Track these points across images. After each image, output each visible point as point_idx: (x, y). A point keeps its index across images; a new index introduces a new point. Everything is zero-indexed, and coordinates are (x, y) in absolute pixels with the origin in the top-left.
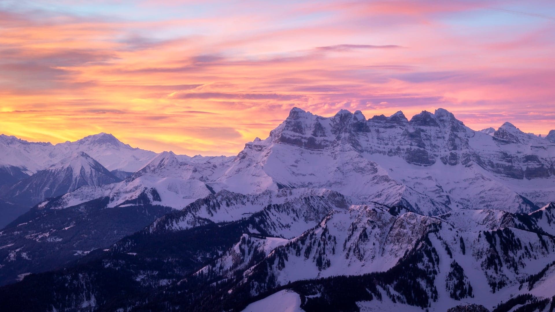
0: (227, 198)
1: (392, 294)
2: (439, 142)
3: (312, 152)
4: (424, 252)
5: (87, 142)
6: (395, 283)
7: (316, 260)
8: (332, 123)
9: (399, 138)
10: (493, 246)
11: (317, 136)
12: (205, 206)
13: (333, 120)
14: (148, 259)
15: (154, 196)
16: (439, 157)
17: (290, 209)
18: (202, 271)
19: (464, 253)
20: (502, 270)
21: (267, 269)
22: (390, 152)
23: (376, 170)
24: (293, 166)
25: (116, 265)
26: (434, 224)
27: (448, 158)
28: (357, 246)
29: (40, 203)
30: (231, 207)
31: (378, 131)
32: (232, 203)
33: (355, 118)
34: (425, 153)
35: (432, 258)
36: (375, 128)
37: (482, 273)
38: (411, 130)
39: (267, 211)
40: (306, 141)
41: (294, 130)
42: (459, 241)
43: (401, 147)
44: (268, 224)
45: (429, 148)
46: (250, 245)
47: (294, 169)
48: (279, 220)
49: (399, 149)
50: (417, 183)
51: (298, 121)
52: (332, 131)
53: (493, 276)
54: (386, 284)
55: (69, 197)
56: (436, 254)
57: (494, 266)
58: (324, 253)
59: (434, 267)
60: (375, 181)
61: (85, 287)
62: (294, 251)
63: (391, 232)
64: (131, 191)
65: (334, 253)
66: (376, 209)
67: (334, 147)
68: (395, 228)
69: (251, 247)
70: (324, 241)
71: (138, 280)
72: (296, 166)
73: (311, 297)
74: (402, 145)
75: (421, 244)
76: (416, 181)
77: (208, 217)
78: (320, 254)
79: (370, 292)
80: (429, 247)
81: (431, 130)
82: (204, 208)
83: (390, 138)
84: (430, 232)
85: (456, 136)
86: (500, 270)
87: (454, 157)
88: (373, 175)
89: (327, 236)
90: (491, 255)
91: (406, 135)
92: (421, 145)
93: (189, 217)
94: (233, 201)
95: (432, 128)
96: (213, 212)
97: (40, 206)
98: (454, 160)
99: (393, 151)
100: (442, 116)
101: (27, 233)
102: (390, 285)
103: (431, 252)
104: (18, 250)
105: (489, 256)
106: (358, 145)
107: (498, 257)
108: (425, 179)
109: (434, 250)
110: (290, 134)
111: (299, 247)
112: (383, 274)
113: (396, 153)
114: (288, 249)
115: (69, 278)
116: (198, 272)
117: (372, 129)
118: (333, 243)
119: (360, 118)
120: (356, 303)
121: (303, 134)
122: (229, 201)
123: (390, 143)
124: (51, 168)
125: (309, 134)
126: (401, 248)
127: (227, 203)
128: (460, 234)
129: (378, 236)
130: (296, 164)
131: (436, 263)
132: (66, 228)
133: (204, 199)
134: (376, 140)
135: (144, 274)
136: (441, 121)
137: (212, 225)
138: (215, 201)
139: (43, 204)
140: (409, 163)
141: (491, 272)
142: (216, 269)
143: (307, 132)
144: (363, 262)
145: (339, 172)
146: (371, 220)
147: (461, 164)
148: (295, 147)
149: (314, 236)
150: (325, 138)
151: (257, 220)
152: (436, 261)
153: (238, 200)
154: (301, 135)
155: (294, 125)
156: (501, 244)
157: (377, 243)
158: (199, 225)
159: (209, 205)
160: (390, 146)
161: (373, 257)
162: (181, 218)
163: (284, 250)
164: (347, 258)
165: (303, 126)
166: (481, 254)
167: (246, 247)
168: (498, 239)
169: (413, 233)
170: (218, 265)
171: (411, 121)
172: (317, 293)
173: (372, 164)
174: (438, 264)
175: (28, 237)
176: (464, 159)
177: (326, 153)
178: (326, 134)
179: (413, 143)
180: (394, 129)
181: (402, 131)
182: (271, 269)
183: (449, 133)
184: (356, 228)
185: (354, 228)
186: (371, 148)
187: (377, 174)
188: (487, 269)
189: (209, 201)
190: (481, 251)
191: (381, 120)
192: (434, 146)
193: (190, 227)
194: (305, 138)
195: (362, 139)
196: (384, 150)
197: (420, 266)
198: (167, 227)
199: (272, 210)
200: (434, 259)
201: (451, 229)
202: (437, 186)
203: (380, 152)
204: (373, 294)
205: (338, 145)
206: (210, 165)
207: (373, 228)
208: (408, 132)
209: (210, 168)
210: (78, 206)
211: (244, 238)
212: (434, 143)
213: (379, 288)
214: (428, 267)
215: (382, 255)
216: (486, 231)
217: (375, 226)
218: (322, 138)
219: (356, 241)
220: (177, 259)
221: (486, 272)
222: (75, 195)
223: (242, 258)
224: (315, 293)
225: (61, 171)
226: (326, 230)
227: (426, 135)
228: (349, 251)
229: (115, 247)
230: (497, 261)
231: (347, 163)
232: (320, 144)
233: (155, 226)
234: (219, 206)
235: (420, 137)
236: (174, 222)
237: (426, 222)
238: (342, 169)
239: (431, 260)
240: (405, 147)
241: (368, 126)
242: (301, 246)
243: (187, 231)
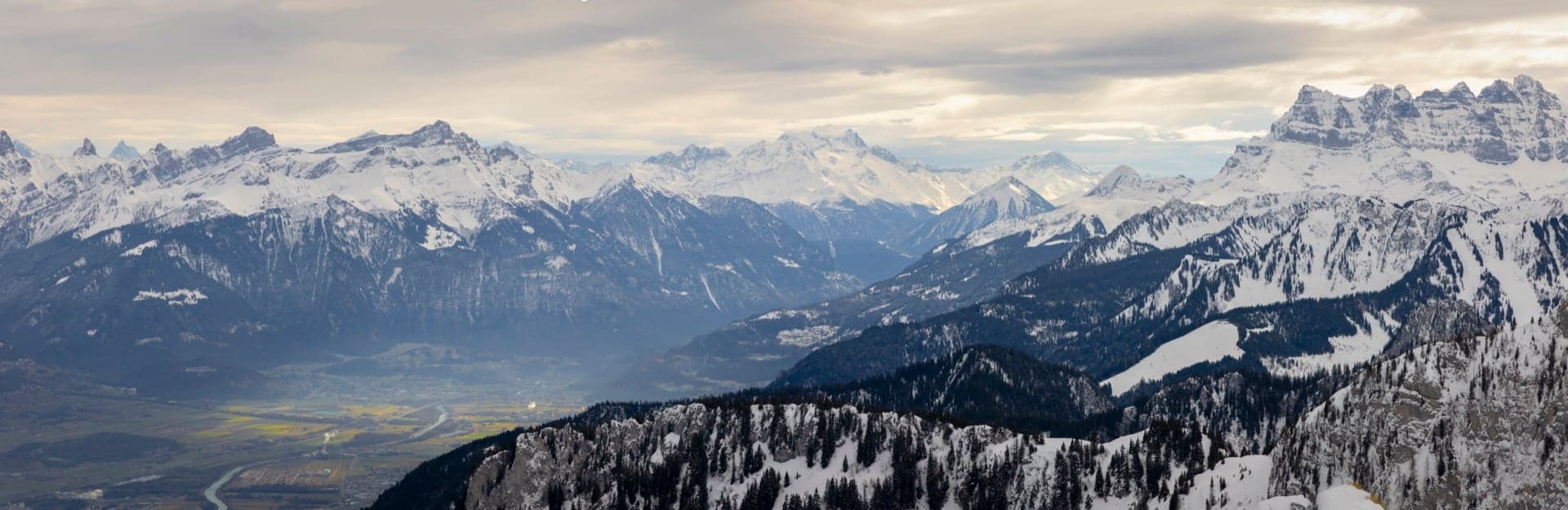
0: (1180, 211)
1: (1387, 324)
2: (1522, 127)
3: (1334, 152)
4: (1439, 260)
5: (1025, 166)
6: (1394, 307)
7: (1282, 284)
8: (1362, 107)
9: (1464, 123)
10: (1544, 244)
11: (1340, 127)
12: (1146, 224)
13: (1364, 101)
14: (1051, 303)
15: (1096, 227)
16: (1524, 150)
17: (1273, 224)
18: (1124, 315)
19: (1501, 257)
20: (1558, 278)
21: (1206, 300)
22: (1451, 145)
23: (1430, 175)
24: (1306, 174)
25: (1000, 312)
26: (1455, 215)
27: (1536, 150)
28: (1344, 258)
29: (936, 247)
30: (1185, 225)
31: (1431, 115)
32: (1187, 220)
33: (1397, 97)
34: (1502, 144)
35: (1452, 268)
36: (1426, 111)
37: (1528, 286)
38: (1480, 112)
39: (1237, 227)
40: (1325, 136)
41: (1307, 120)
42: (1494, 239)
43: (1467, 138)
44: (1237, 246)
45: (1509, 136)
46: (1194, 272)
47: (1308, 179)
48: (1255, 240)
49: (1463, 140)
50: (1492, 190)
51: (1311, 105)
52: (1362, 118)
53: (1545, 290)
54: (1379, 310)
55: (977, 237)
56: (1458, 261)
57: (1546, 275)
58: (1295, 272)
59: (1454, 281)
60: (1429, 191)
61: (952, 346)
62: (1250, 272)
63: (1395, 234)
64: (1062, 221)
65: (1309, 271)
66: (1373, 200)
67: (1367, 142)
68: (1400, 227)
69: (1198, 274)
70: (1295, 253)
71: (1034, 333)
72: (1311, 175)
73: (1257, 331)
74: (1468, 134)
75: (1435, 247)
76: (1489, 187)
77: (1151, 241)
78: (1288, 274)
79: (1352, 322)
80: (1448, 251)
81: (1509, 109)
82: (1144, 227)
83: (1449, 125)
84: (1450, 227)
85: (1546, 116)
86: (1556, 281)
87: (1545, 148)
88: (1426, 182)
89: (1299, 245)
90: (1542, 259)
91: (1472, 118)
92: (1496, 132)
93: (1121, 242)
94: (1188, 216)
95: (1511, 105)
96: (1158, 233)
97: (935, 251)
98: (1546, 152)
99: (1455, 144)
100: (1525, 87)
101: (910, 288)
102: (1385, 310)
103: (1451, 260)
104: (895, 313)
105: (1539, 259)
106: (1403, 137)
107: (1553, 261)
108: (1502, 183)
109: (1455, 255)
110: (1298, 126)
111: (1256, 266)
112: (1374, 295)
113: (1460, 147)
114: (1240, 269)
115: (928, 332)
116: (1117, 317)
117: (1423, 112)
118: (1309, 256)
119: (1402, 96)
120: (1330, 339)
121: (1320, 125)
122: (1183, 216)
123: (1450, 132)
124: (966, 203)
125: (1328, 124)
126: (1410, 257)
127: (1180, 220)
128: (1496, 229)
129: (1375, 242)
130: (1310, 172)
131: (1458, 275)
132: (966, 279)
133: (1144, 215)
134: (1428, 129)
135: (1043, 325)
136: (1524, 94)
137: (1155, 252)
138: (1161, 217)
139: (940, 248)
140: (1480, 161)
141: (1542, 283)
142: (1145, 310)
143: (1325, 121)
144: (1353, 282)
145: (1375, 180)
146: (1365, 217)
147: (1555, 158)
148: (1310, 146)
149: (1279, 247)
150: (1353, 130)
151: (1220, 241)
152: (1458, 271)
153: (1197, 215)
154: (1316, 126)
155: (1307, 112)
156: (1556, 240)
157: (1374, 253)
158: (1136, 253)
159: (1151, 223)
160: (1450, 137)
161: (1368, 275)
162: (1109, 244)
163: (1234, 270)
164: (1330, 278)
165: (1319, 113)
166: (1527, 257)
167: (1188, 275)
168: (1552, 233)
169: (1426, 232)
170: (1148, 305)
171: (1479, 97)
172: (1266, 326)
173: (1424, 166)
174: (1461, 276)
175: (909, 293)
176: (1560, 151)
177: (1356, 151)
178: (1354, 123)
179: (1485, 131)
180: (1454, 110)
181: (1466, 113)
182: (1213, 299)
183: (1535, 113)
184: (1343, 230)
185: (1340, 231)
186: (1422, 141)
187: (1431, 180)
188: (1536, 279)
189: (1152, 218)
190: (1526, 252)
191: (1435, 97)
192: (1515, 134)
193: (1122, 256)
194: (1323, 131)
195: (1407, 128)
196: (1441, 143)
197: (1434, 280)
198: (1087, 258)
199: (1245, 226)
200: (1455, 269)
201: (1482, 222)
202: (1522, 193)
203: (1436, 147)
204: (1358, 326)
205: (1372, 139)
206: (1184, 180)
207: (1367, 230)
208: (1475, 114)
209: (1183, 184)
210: (986, 246)
211: (1187, 261)
212: (1514, 128)
213: (1368, 317)
214: (1445, 282)
215: (1382, 271)
216: (1534, 222)
217: (1370, 226)
218: (1348, 130)
219: (1343, 250)
220: (1095, 302)
221: (1535, 285)
222: (985, 233)
223: (1182, 292)
224: (1265, 325)
225: (980, 206)
226: (1297, 237)
227: (1503, 117)
228: (1332, 267)
229: (1007, 290)
230: (1551, 267)
231: (1387, 166)
232: (1346, 140)
233: (1069, 257)
234: (1168, 224)
235: (1494, 120)
236: (1098, 251)
237: (1444, 214)
238: (1380, 175)
239: (1450, 271)
240: (1472, 137)
241: (1415, 109)
242: (1260, 263)
243: (1118, 262)
